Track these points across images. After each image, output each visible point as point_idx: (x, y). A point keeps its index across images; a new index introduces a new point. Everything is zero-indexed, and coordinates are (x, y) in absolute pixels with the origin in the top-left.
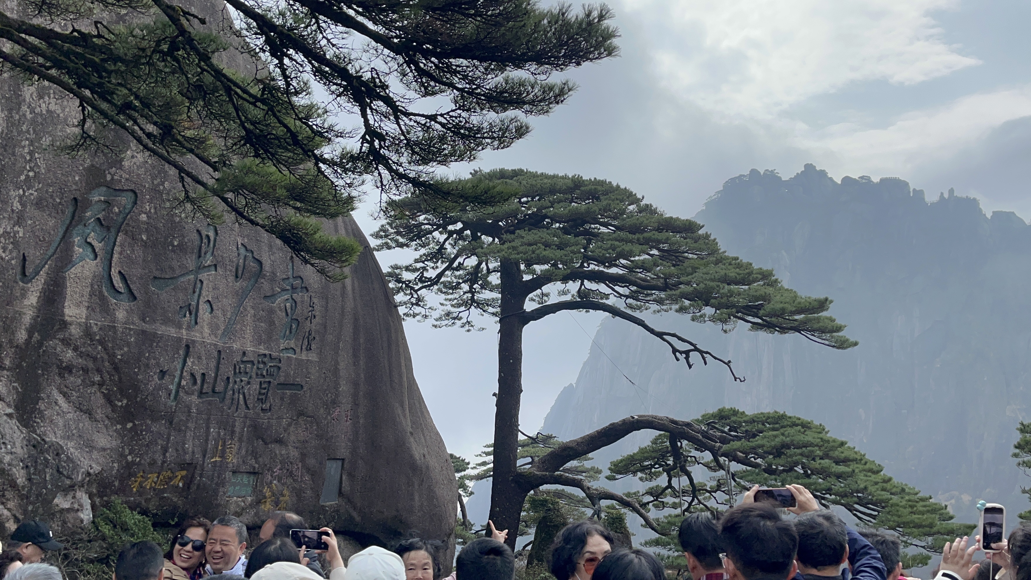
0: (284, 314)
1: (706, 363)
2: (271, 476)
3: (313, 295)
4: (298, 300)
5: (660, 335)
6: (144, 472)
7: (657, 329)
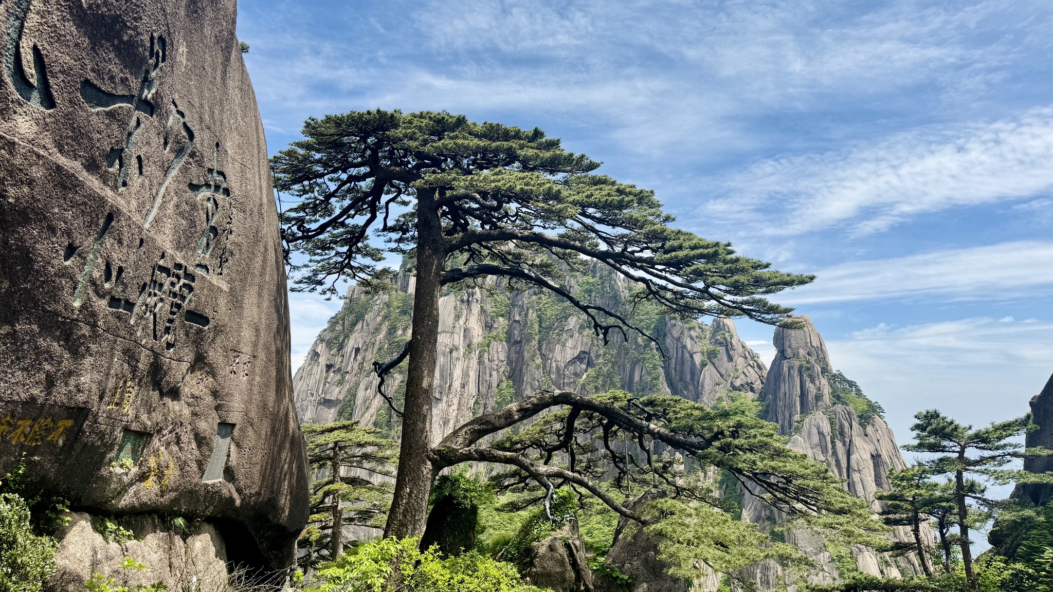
0: (205, 216)
1: (626, 339)
2: (160, 440)
3: (233, 203)
4: (220, 203)
6: (13, 416)
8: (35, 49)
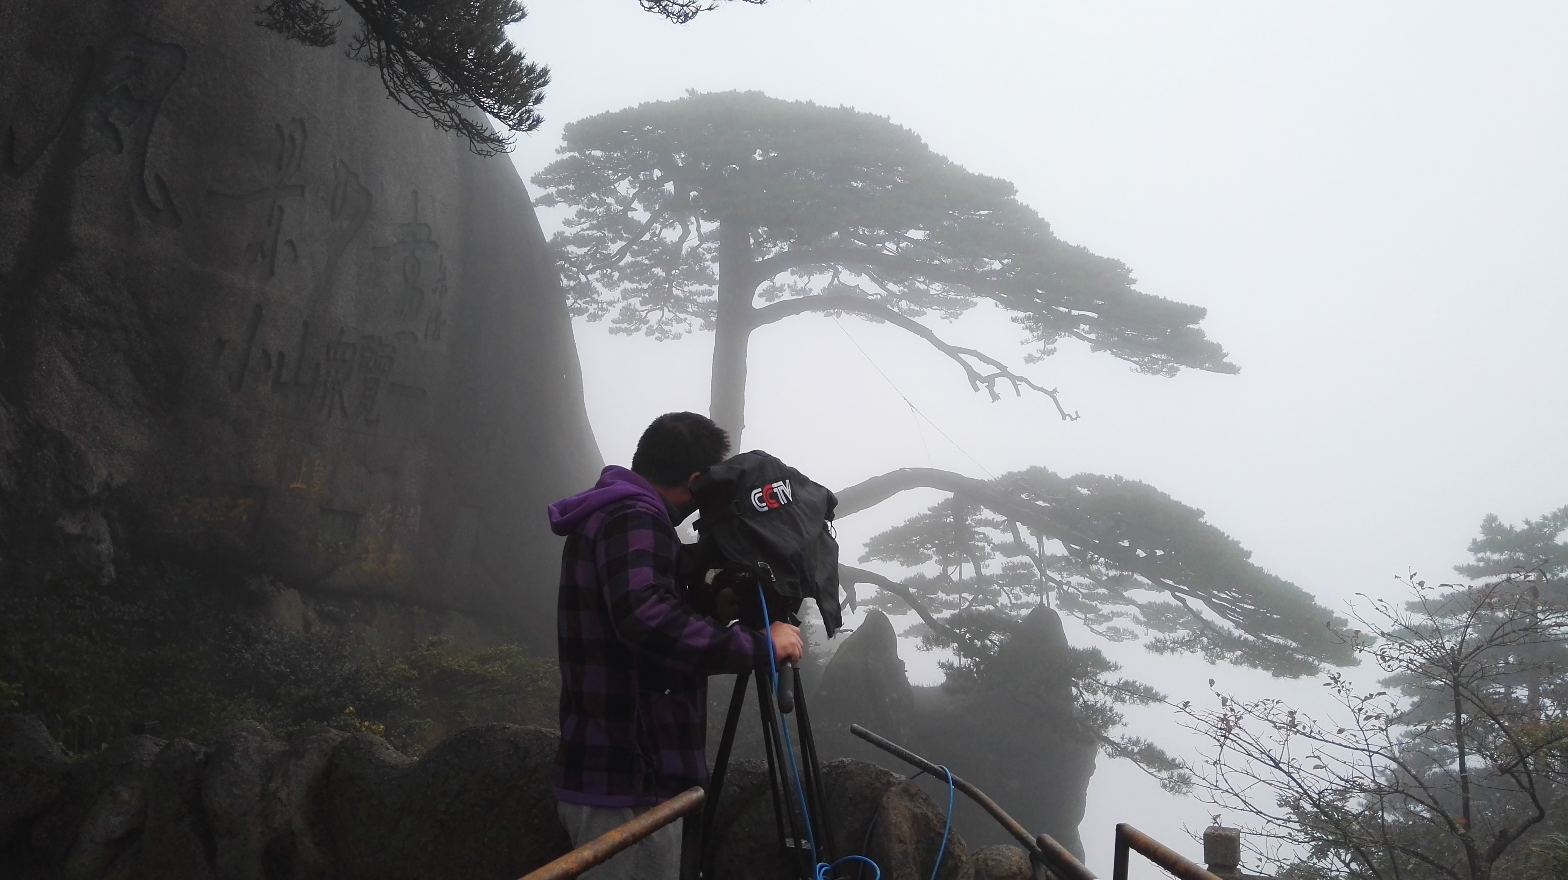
0: (402, 279)
1: (1019, 394)
2: (377, 520)
3: (445, 255)
4: (424, 259)
5: (954, 352)
6: (190, 494)
7: (949, 343)
8: (158, 179)
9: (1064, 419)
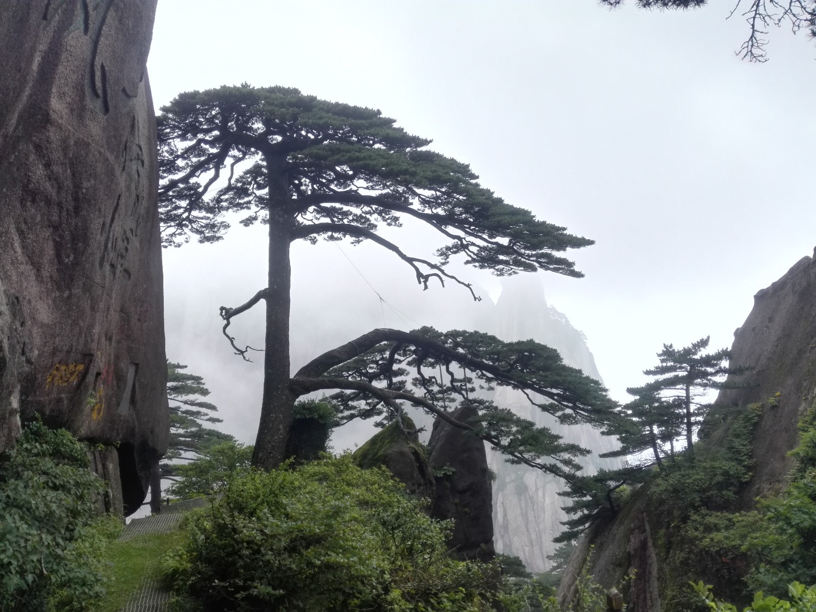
1: (443, 286)
5: (410, 261)
7: (408, 255)
8: (103, 67)
9: (475, 300)
